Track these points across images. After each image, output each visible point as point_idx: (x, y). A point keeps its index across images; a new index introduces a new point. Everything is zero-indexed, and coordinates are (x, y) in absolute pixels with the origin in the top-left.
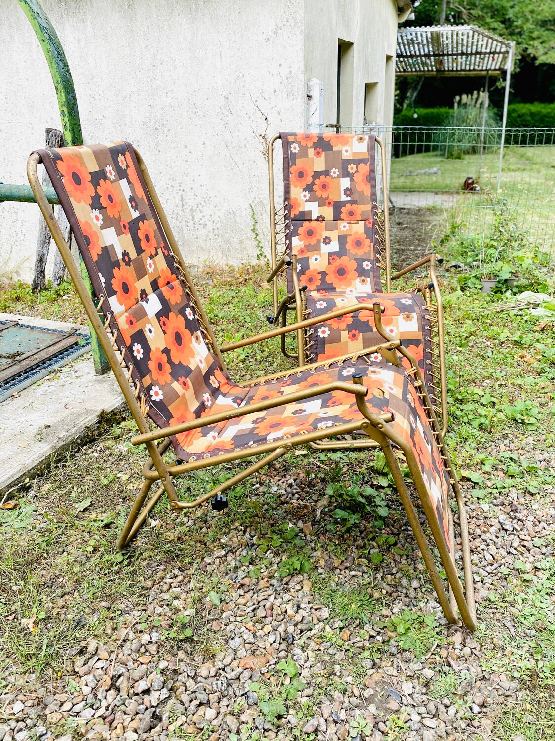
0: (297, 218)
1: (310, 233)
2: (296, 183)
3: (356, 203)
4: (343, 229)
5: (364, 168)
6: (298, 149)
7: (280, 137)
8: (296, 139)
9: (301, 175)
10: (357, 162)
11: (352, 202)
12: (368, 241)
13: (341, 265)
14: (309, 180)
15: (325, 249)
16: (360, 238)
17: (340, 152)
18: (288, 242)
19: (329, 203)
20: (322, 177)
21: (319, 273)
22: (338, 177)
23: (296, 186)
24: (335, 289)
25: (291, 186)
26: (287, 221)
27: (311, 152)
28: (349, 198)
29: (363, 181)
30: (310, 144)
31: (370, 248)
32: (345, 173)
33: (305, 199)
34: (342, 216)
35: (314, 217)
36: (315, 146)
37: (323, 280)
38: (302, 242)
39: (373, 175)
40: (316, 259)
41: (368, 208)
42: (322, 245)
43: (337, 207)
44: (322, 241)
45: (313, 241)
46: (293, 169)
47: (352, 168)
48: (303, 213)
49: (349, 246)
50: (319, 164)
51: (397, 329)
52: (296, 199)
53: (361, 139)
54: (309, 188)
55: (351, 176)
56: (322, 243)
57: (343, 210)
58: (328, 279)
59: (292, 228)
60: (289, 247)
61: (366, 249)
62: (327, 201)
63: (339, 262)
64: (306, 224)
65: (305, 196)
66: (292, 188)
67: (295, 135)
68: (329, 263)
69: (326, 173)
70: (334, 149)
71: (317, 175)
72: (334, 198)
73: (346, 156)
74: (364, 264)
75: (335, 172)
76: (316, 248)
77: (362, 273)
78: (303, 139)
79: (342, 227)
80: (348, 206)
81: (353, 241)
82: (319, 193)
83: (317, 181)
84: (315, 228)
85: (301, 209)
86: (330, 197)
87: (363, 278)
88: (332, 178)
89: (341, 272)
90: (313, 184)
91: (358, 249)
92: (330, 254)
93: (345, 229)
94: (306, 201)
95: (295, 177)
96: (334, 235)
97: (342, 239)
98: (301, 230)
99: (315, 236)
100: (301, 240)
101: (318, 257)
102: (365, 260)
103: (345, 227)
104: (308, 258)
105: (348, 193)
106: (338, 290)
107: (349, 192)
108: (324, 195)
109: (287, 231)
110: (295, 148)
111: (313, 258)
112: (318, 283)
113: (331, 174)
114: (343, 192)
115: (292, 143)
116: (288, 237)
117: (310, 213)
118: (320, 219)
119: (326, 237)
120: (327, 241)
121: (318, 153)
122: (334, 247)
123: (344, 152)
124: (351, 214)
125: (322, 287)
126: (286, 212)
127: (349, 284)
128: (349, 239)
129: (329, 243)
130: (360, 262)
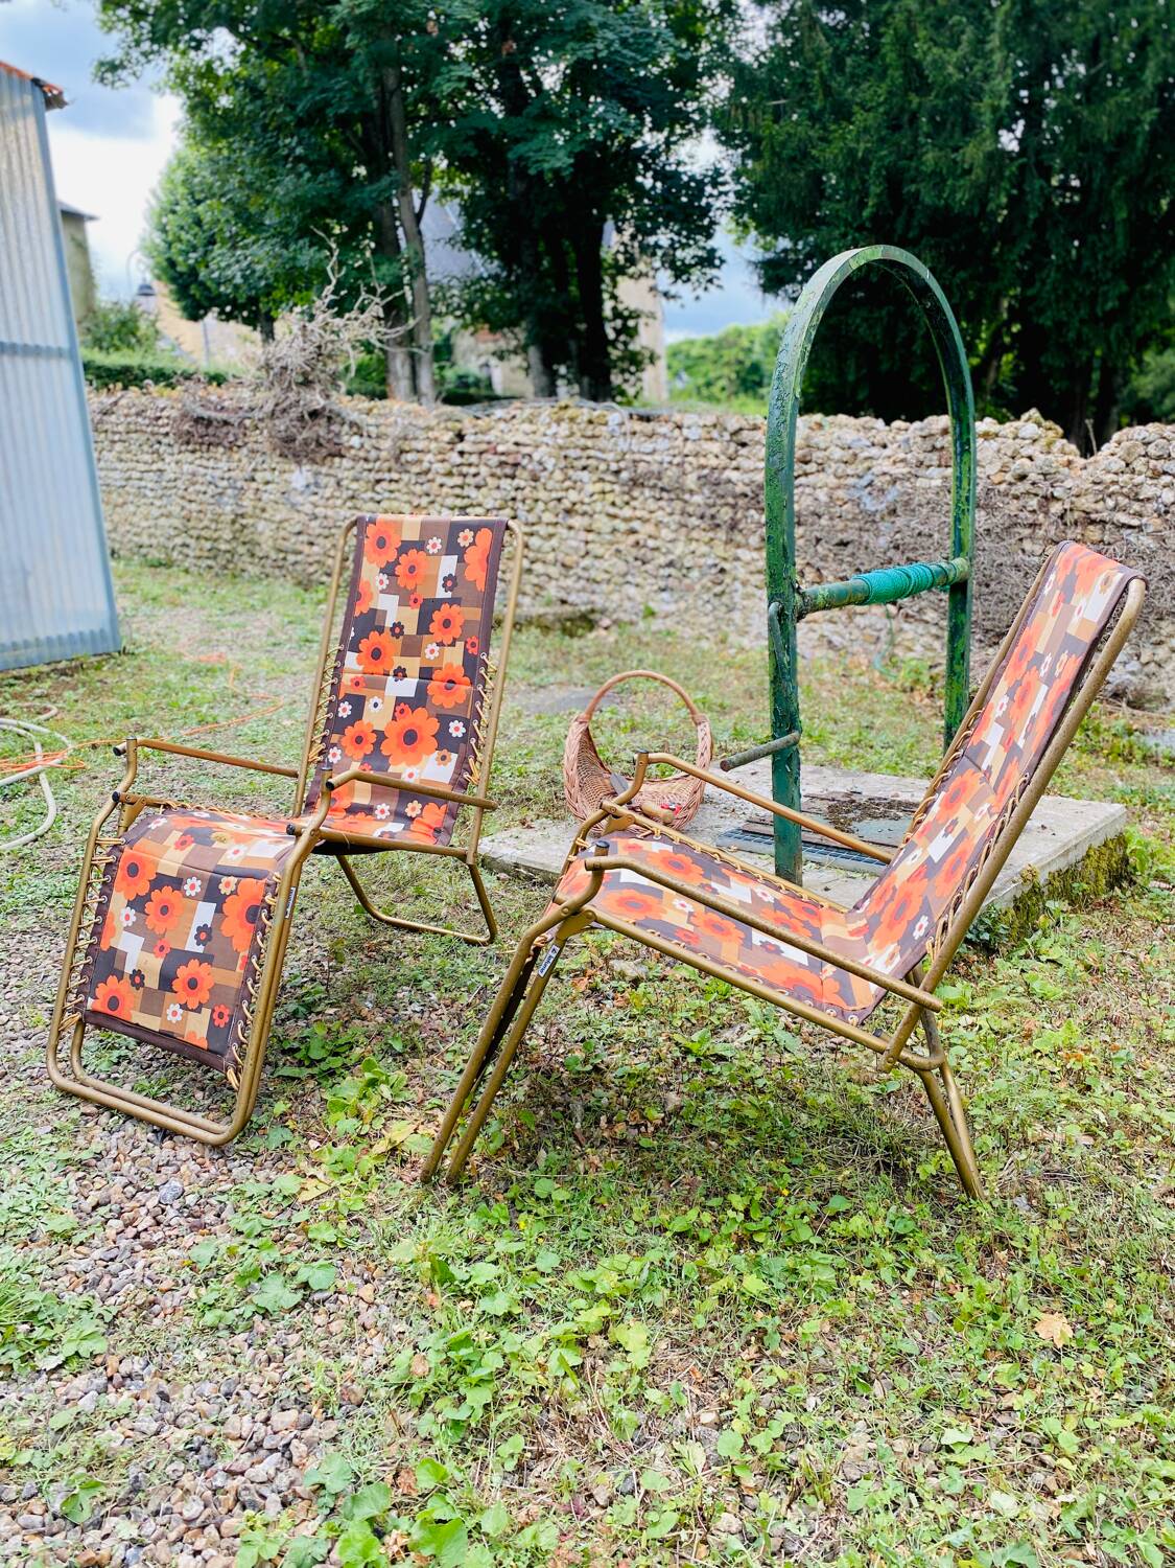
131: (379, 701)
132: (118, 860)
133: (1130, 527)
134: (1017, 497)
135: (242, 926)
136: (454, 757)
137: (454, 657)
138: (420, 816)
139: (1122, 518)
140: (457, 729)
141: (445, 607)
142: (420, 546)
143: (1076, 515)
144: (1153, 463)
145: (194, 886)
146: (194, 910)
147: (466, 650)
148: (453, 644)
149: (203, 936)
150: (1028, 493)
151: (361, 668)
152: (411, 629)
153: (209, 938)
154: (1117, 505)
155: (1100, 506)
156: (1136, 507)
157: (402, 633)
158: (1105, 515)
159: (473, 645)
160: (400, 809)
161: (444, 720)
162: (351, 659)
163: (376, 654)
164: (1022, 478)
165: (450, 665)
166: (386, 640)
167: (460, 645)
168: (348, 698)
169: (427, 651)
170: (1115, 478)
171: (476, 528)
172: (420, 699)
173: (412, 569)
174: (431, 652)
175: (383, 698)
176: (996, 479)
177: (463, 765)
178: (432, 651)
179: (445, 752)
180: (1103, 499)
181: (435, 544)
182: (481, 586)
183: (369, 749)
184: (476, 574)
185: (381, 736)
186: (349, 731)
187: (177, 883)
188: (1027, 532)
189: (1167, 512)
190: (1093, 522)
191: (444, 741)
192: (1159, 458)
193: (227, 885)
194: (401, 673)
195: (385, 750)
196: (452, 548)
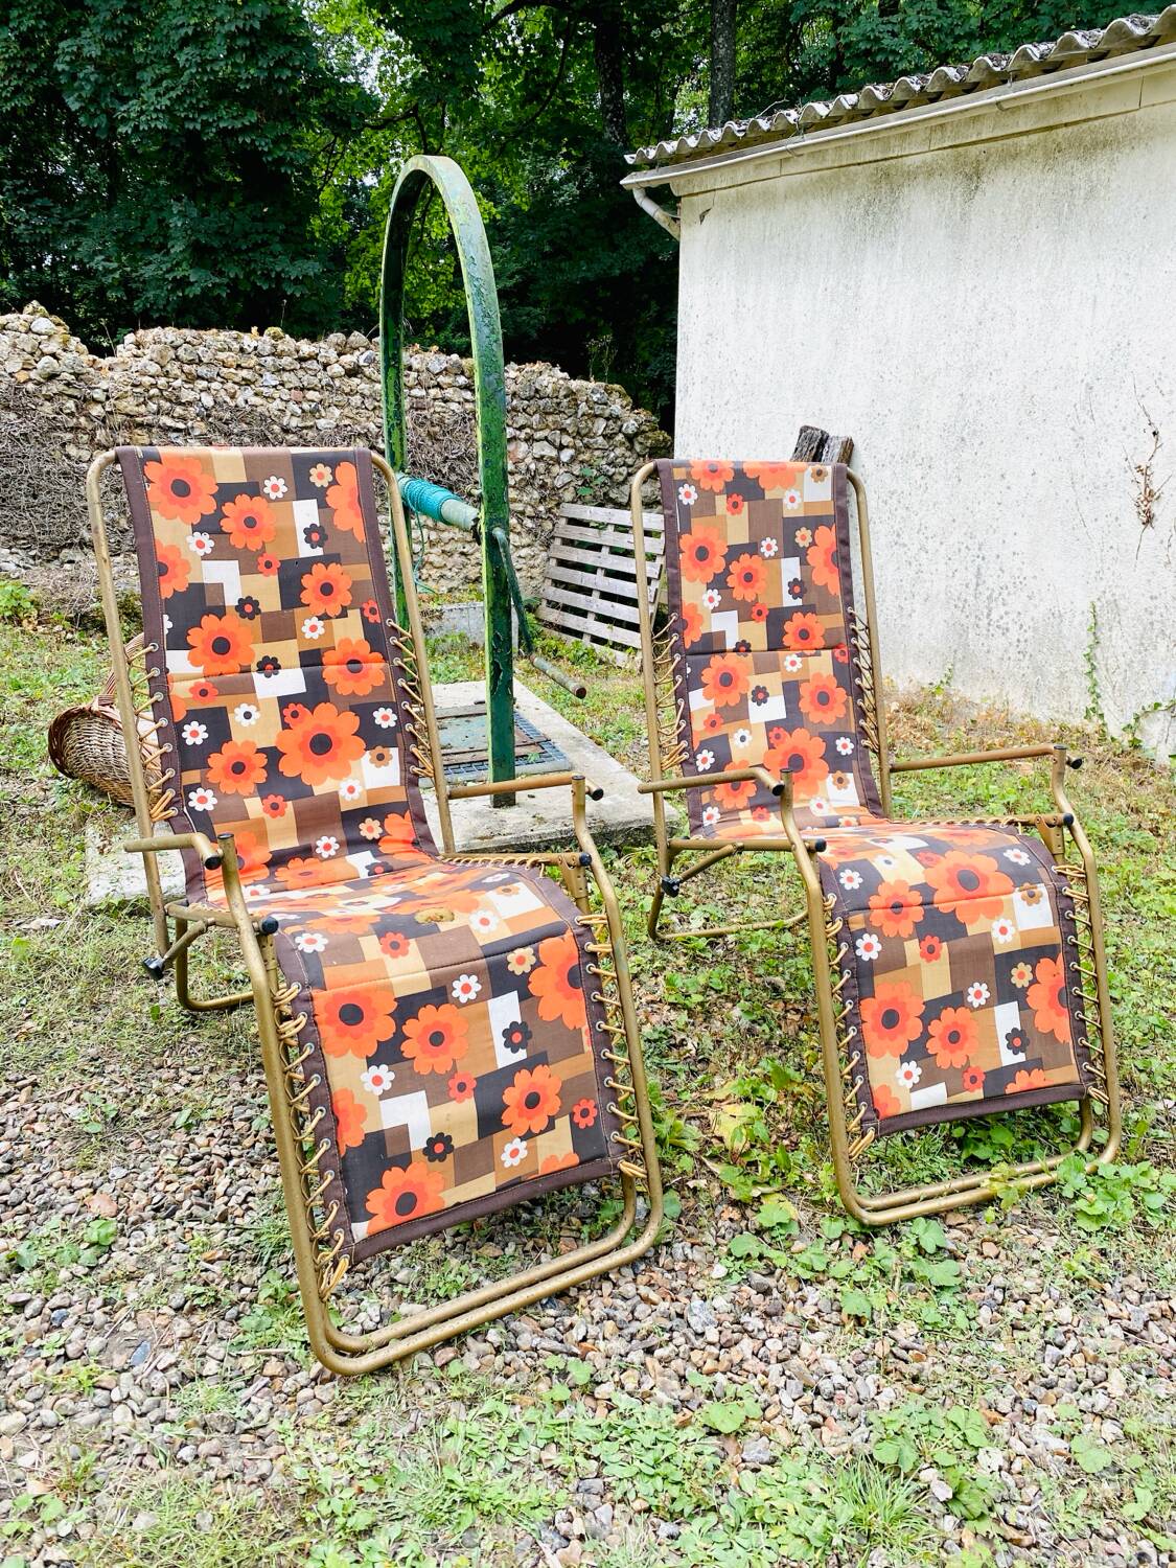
0: (701, 649)
1: (726, 680)
2: (693, 571)
3: (814, 612)
4: (789, 668)
5: (827, 537)
6: (695, 496)
7: (655, 472)
8: (689, 474)
9: (702, 554)
10: (813, 522)
11: (805, 610)
12: (842, 691)
13: (795, 748)
14: (719, 564)
15: (760, 714)
16: (825, 687)
17: (779, 502)
18: (682, 704)
19: (760, 613)
20: (744, 558)
22: (777, 557)
23: (692, 580)
25: (683, 579)
26: (678, 657)
27: (721, 502)
28: (799, 602)
29: (826, 564)
30: (719, 485)
31: (847, 708)
32: (791, 549)
33: (711, 606)
34: (787, 640)
35: (730, 645)
36: (729, 489)
38: (711, 703)
39: (844, 549)
40: (743, 739)
41: (838, 620)
42: (752, 705)
43: (776, 620)
44: (750, 696)
45: (733, 699)
46: (686, 541)
47: (803, 537)
48: (708, 638)
49: (805, 705)
50: (737, 529)
51: (1014, 925)
52: (694, 607)
53: (819, 473)
54: (719, 582)
55: (801, 554)
56: (750, 703)
57: (788, 626)
59: (689, 670)
60: (685, 715)
61: (838, 711)
62: (755, 610)
63: (789, 742)
64: (716, 660)
65: (711, 600)
66: (685, 583)
67: (687, 465)
68: (771, 747)
69: (752, 548)
70: (768, 495)
71: (734, 553)
72: (768, 602)
73: (791, 510)
74: (840, 742)
75: (769, 546)
76: (738, 714)
77: (836, 763)
78: (705, 473)
79: (787, 663)
80: (798, 619)
81: (812, 693)
82: (738, 594)
83: (734, 567)
84: (734, 670)
85: (704, 630)
86: (762, 600)
87: (839, 774)
88: (764, 559)
89: (796, 764)
90: (727, 572)
91: (825, 712)
92: (769, 726)
93: (795, 669)
94: (715, 610)
95: (690, 557)
96: (772, 682)
97: (791, 690)
98: (708, 675)
99: (736, 687)
100: (707, 697)
101: (746, 733)
102: (838, 735)
103: (793, 663)
104: (725, 738)
105: (797, 590)
107: (798, 587)
108: (750, 597)
109: (679, 679)
110: (688, 495)
111: (737, 736)
112: (752, 791)
113: (763, 550)
114: (786, 589)
115: (682, 483)
116: (681, 692)
117: (722, 635)
118: (743, 647)
119: (758, 688)
120: (760, 696)
121: (735, 505)
122: (775, 708)
123: (786, 501)
124: (804, 635)
125: (760, 801)
126: (676, 637)
127: (814, 790)
128: (804, 690)
129: (764, 701)
130: (830, 739)
131: (252, 709)
132: (311, 1015)
133: (177, 430)
134: (49, 399)
135: (568, 997)
136: (394, 752)
137: (350, 630)
138: (384, 834)
139: (169, 422)
140: (385, 718)
141: (318, 568)
142: (253, 489)
143: (119, 418)
144: (186, 368)
145: (467, 987)
146: (485, 1015)
147: (365, 621)
148: (344, 614)
149: (517, 1038)
150: (61, 394)
151: (200, 670)
152: (271, 601)
153: (527, 1035)
154: (159, 407)
155: (142, 409)
156: (179, 410)
157: (257, 611)
158: (149, 419)
159: (373, 611)
160: (353, 835)
161: (364, 711)
162: (177, 661)
163: (222, 646)
164: (52, 377)
165: (347, 642)
166: (232, 625)
167: (354, 615)
168: (193, 715)
169: (305, 629)
170: (153, 381)
171: (333, 462)
172: (316, 693)
173: (250, 523)
174: (311, 630)
175: (255, 702)
176: (22, 376)
177: (409, 760)
178: (313, 628)
179: (379, 750)
180: (145, 403)
181: (277, 487)
182: (360, 535)
183: (261, 776)
184: (349, 520)
185: (273, 755)
186: (215, 760)
187: (439, 994)
188: (68, 436)
189: (209, 416)
190: (140, 425)
191: (372, 737)
192: (191, 362)
193: (519, 962)
194: (270, 666)
195: (287, 768)
196: (303, 489)
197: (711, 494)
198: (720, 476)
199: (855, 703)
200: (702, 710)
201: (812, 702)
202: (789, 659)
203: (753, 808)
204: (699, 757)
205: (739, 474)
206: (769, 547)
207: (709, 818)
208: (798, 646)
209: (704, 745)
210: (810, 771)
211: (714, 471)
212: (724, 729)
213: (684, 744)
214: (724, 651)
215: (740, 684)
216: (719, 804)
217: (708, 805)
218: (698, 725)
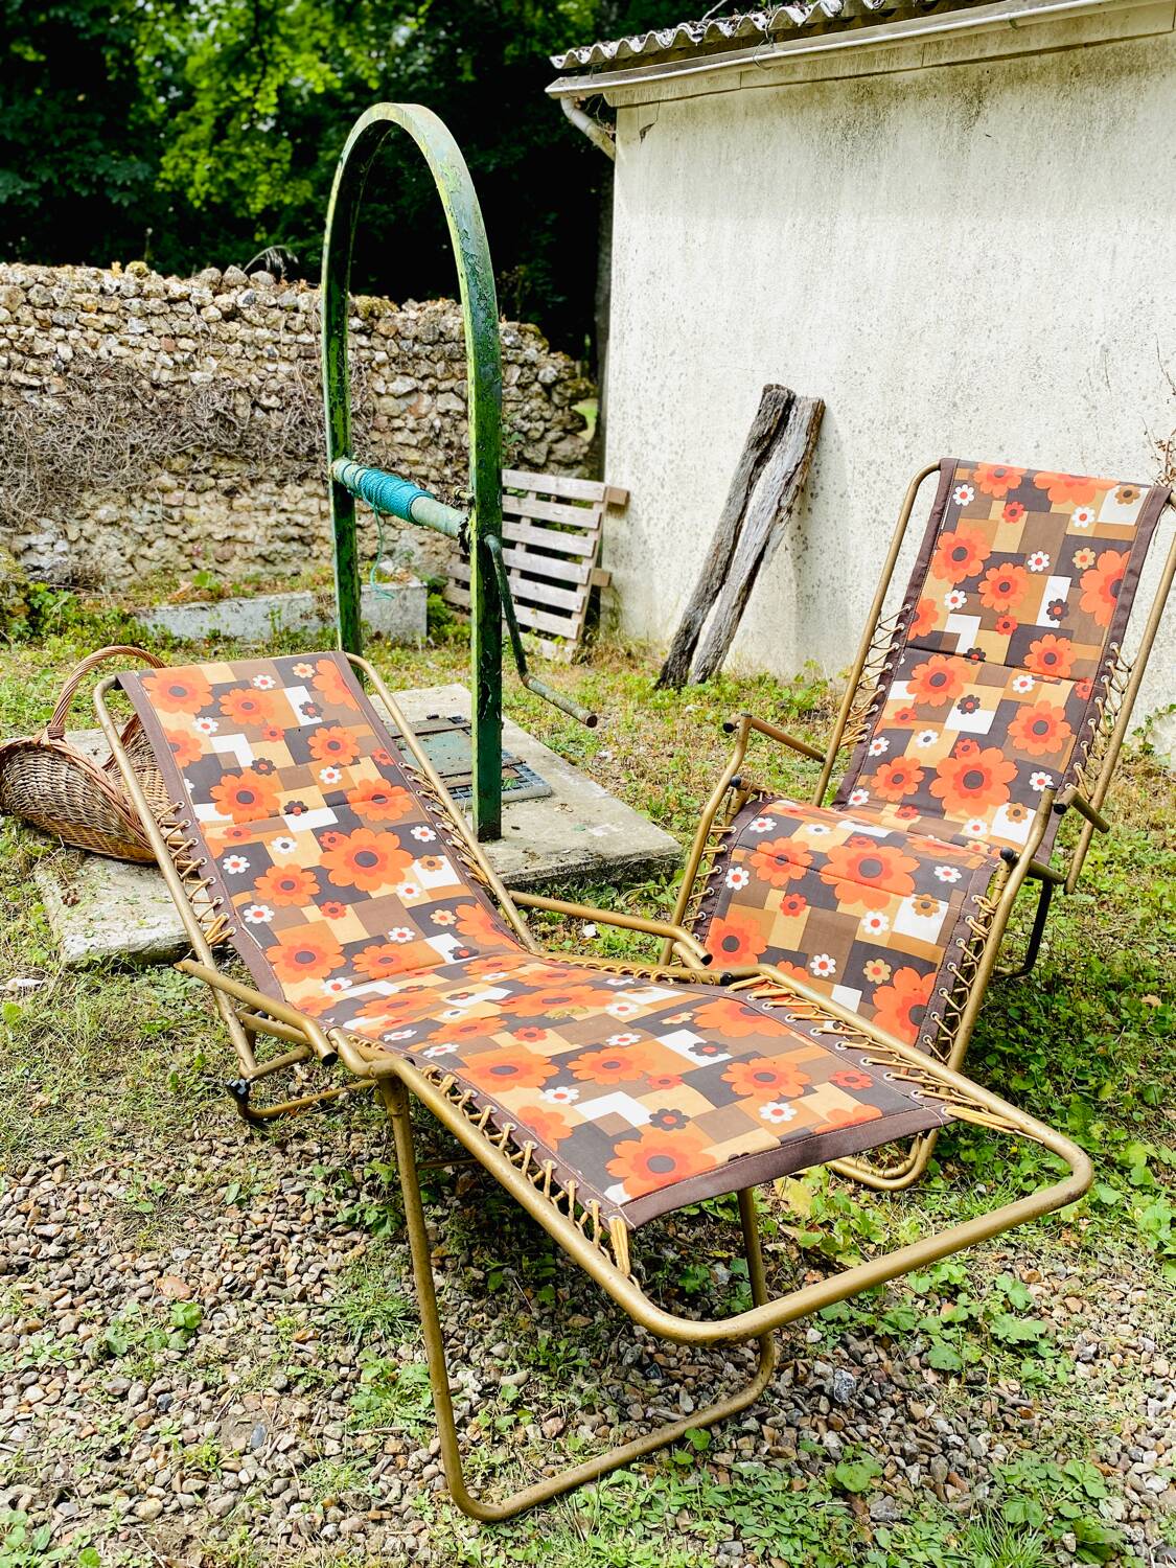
0: (920, 645)
1: (938, 681)
2: (944, 570)
3: (1070, 638)
4: (1017, 687)
5: (1114, 562)
6: (971, 497)
7: (938, 468)
8: (971, 476)
9: (960, 554)
10: (1101, 545)
12: (1066, 727)
13: (979, 765)
14: (975, 567)
15: (957, 722)
16: (1049, 716)
17: (1066, 517)
18: (882, 688)
19: (1006, 625)
20: (1007, 569)
21: (920, 769)
22: (1045, 572)
23: (939, 577)
24: (943, 812)
25: (931, 575)
26: (896, 645)
27: (998, 508)
28: (1056, 624)
29: (1102, 591)
30: (1000, 490)
31: (1065, 745)
32: (1064, 567)
33: (952, 607)
34: (1027, 660)
35: (962, 648)
36: (1011, 497)
37: (924, 787)
38: (912, 697)
39: (1134, 579)
40: (927, 739)
41: (1090, 654)
42: (955, 712)
43: (1023, 638)
44: (958, 702)
45: (937, 699)
46: (944, 540)
47: (1083, 558)
48: (938, 636)
49: (1015, 728)
50: (1008, 537)
52: (932, 603)
53: (1128, 494)
54: (969, 586)
55: (1075, 575)
56: (954, 708)
57: (1035, 647)
58: (936, 788)
59: (902, 661)
60: (880, 700)
61: (1054, 745)
62: (1002, 621)
63: (975, 758)
64: (937, 660)
65: (954, 600)
66: (930, 577)
67: (974, 466)
68: (953, 755)
69: (1019, 559)
70: (1054, 509)
71: (997, 559)
72: (1020, 617)
73: (1078, 528)
74: (1035, 777)
75: (1040, 560)
76: (938, 716)
77: (1020, 794)
78: (989, 477)
79: (1016, 683)
80: (1049, 642)
81: (1029, 720)
82: (988, 600)
83: (992, 574)
84: (953, 673)
85: (936, 627)
86: (1012, 613)
87: (1019, 806)
88: (1030, 572)
89: (973, 781)
90: (982, 577)
91: (1035, 741)
92: (963, 736)
93: (1022, 690)
94: (954, 612)
95: (945, 556)
96: (991, 697)
97: (1007, 710)
98: (921, 671)
99: (946, 690)
100: (910, 690)
101: (933, 735)
102: (1039, 769)
103: (1023, 684)
104: (911, 732)
105: (1058, 611)
106: (946, 817)
107: (1058, 609)
108: (1000, 605)
109: (889, 666)
110: (964, 495)
111: (923, 735)
112: (911, 789)
113: (1030, 563)
114: (1045, 607)
115: (961, 483)
116: (886, 677)
117: (955, 637)
118: (976, 655)
119: (971, 697)
120: (969, 705)
121: (1013, 513)
122: (980, 722)
123: (1075, 518)
124: (1050, 659)
125: (916, 802)
126: (902, 626)
127: (979, 811)
128: (1023, 715)
129: (971, 711)
130: (1025, 769)
197: (991, 498)
198: (1004, 482)
199: (1077, 744)
200: (897, 701)
201: (1024, 728)
202: (1021, 679)
203: (904, 805)
204: (875, 742)
205: (1027, 482)
206: (1039, 562)
207: (856, 799)
208: (1040, 669)
209: (885, 733)
210: (985, 793)
211: (999, 475)
212: (913, 725)
213: (868, 726)
214: (953, 654)
215: (952, 688)
216: (872, 790)
217: (862, 787)
218: (888, 714)
